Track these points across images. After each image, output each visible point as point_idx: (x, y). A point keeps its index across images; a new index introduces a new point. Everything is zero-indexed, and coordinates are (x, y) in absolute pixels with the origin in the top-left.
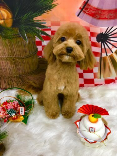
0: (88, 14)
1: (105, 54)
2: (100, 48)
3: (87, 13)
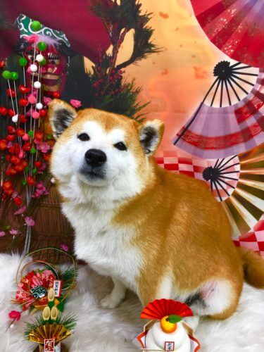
1: (219, 198)
3: (188, 141)
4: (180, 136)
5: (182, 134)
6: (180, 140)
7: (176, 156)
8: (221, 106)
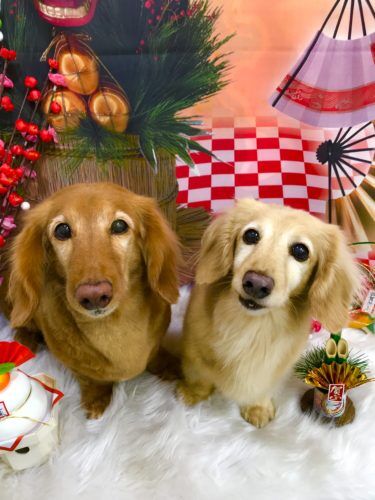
0: (297, 101)
1: (340, 192)
2: (327, 178)
3: (294, 98)
4: (281, 92)
5: (286, 88)
6: (282, 98)
7: (276, 125)
8: (349, 38)
